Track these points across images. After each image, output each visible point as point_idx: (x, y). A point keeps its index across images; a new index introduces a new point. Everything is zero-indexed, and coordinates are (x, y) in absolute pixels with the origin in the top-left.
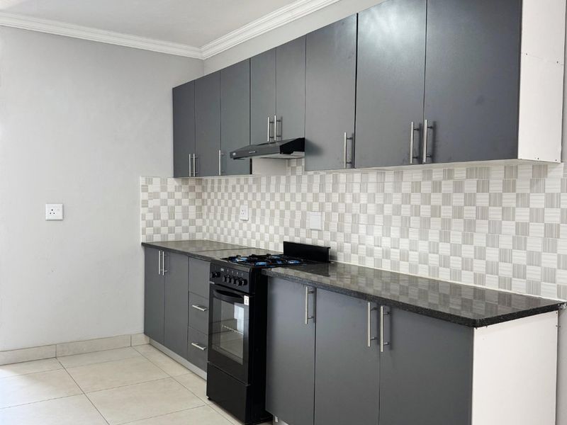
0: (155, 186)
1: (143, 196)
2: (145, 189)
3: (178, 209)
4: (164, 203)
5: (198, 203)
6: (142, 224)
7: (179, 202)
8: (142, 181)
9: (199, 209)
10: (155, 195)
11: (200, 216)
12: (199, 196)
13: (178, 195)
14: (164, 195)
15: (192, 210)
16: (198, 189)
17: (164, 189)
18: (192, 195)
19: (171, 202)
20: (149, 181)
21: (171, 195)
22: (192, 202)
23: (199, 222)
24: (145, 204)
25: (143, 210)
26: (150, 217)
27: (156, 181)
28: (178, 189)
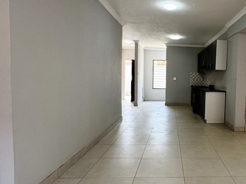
0: (194, 74)
1: (191, 76)
2: (192, 75)
3: (199, 79)
4: (195, 78)
5: (203, 78)
6: (191, 82)
7: (199, 78)
8: (191, 73)
9: (203, 79)
10: (194, 76)
11: (203, 81)
12: (203, 76)
13: (199, 76)
14: (196, 76)
15: (202, 79)
17: (196, 75)
18: (202, 76)
19: (197, 77)
20: (193, 73)
21: (197, 76)
23: (203, 82)
24: (192, 78)
25: (191, 79)
26: (192, 80)
27: (194, 73)
28: (198, 75)
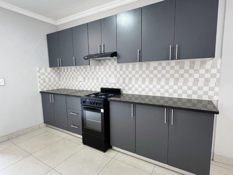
0: (43, 71)
1: (38, 74)
2: (39, 72)
3: (52, 79)
4: (47, 76)
5: (59, 76)
6: (39, 85)
7: (52, 76)
8: (37, 69)
9: (59, 78)
10: (43, 74)
11: (59, 80)
12: (59, 74)
13: (52, 74)
14: (46, 74)
15: (57, 79)
16: (58, 71)
17: (46, 71)
18: (56, 73)
19: (49, 76)
20: (40, 69)
21: (49, 74)
22: (57, 76)
23: (59, 83)
24: (39, 77)
25: (39, 80)
26: (42, 82)
27: (43, 69)
28: (51, 71)
